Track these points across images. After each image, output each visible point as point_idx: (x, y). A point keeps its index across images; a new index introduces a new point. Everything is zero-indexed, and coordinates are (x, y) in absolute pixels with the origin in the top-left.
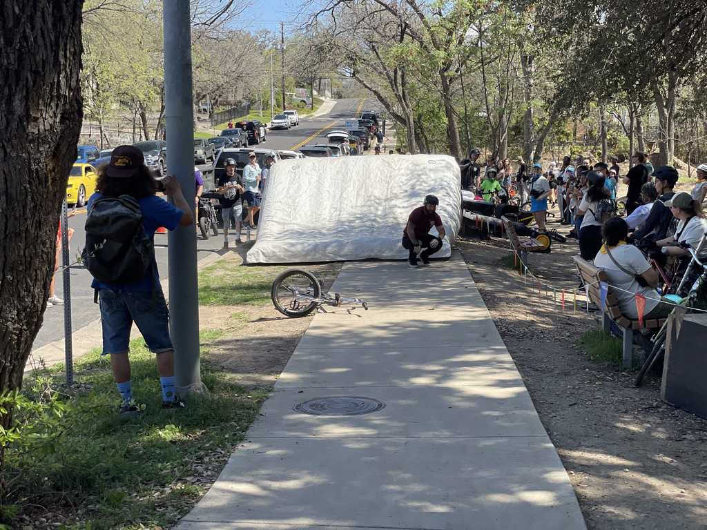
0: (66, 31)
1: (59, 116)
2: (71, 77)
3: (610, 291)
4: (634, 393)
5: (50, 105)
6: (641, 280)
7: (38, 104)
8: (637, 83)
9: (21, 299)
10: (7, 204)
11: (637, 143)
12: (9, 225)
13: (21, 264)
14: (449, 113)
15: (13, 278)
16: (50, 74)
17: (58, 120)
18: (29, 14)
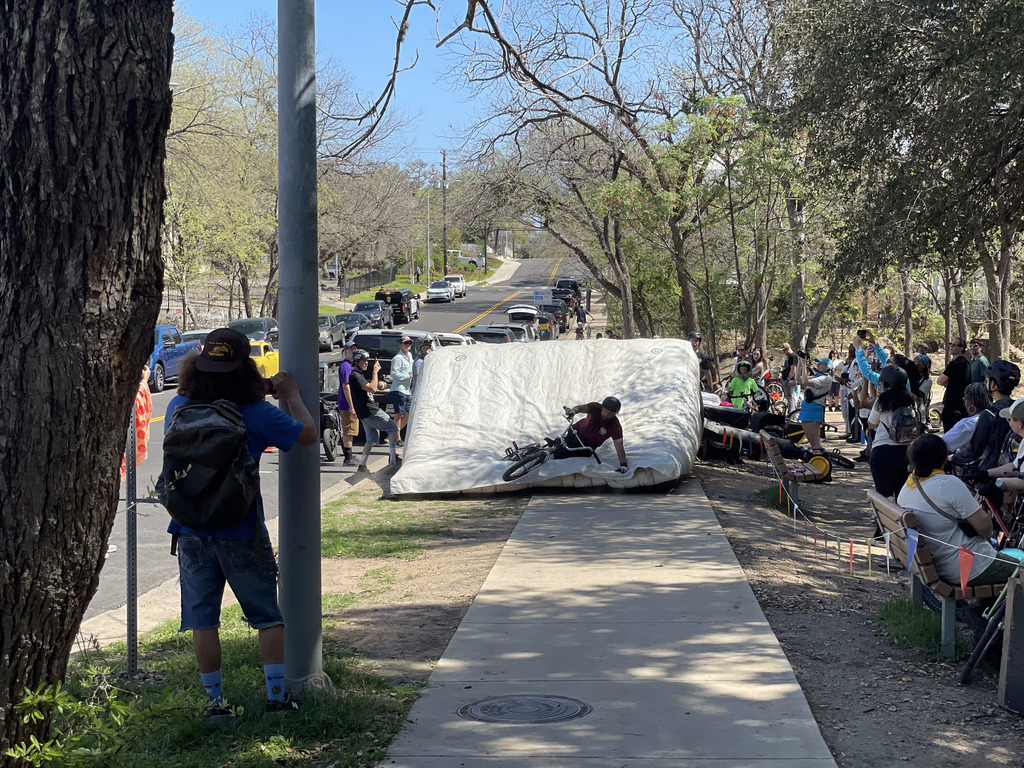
0: (143, 170)
1: (130, 289)
2: (148, 235)
3: (922, 543)
4: (959, 695)
5: (117, 274)
6: (967, 528)
7: (100, 273)
8: (956, 239)
9: (68, 552)
10: (51, 415)
11: (956, 325)
12: (53, 445)
13: (70, 502)
14: (683, 279)
15: (58, 522)
16: (118, 229)
17: (128, 295)
18: (91, 145)
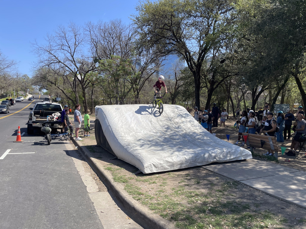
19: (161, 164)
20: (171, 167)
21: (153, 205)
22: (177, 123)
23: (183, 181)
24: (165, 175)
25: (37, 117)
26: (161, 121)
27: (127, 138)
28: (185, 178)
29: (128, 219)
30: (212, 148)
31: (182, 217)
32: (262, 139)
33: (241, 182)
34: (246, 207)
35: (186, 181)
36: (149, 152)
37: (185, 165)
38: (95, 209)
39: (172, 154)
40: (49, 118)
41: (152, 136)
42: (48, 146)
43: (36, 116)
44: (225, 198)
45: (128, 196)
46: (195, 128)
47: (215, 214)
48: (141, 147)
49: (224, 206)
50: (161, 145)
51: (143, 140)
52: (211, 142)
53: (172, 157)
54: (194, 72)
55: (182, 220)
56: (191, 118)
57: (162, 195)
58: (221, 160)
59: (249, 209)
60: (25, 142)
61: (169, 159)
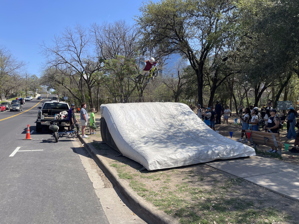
19: (164, 161)
20: (175, 164)
21: (158, 201)
22: (181, 120)
23: (187, 178)
24: (168, 172)
25: (46, 115)
26: (164, 118)
27: (132, 136)
28: (189, 175)
29: (134, 215)
30: (215, 145)
31: (186, 214)
32: (265, 136)
33: (245, 178)
34: (250, 204)
35: (190, 177)
36: (153, 149)
37: (188, 162)
38: (101, 205)
39: (176, 151)
40: (56, 116)
41: (156, 133)
42: (56, 143)
43: (44, 115)
44: (229, 195)
45: (133, 192)
46: (198, 125)
47: (219, 211)
48: (145, 144)
49: (228, 202)
50: (165, 143)
51: (147, 137)
52: (214, 139)
53: (175, 154)
54: (197, 71)
55: (186, 216)
56: (194, 115)
57: (166, 191)
58: (224, 157)
59: (252, 205)
60: (34, 139)
61: (173, 156)
